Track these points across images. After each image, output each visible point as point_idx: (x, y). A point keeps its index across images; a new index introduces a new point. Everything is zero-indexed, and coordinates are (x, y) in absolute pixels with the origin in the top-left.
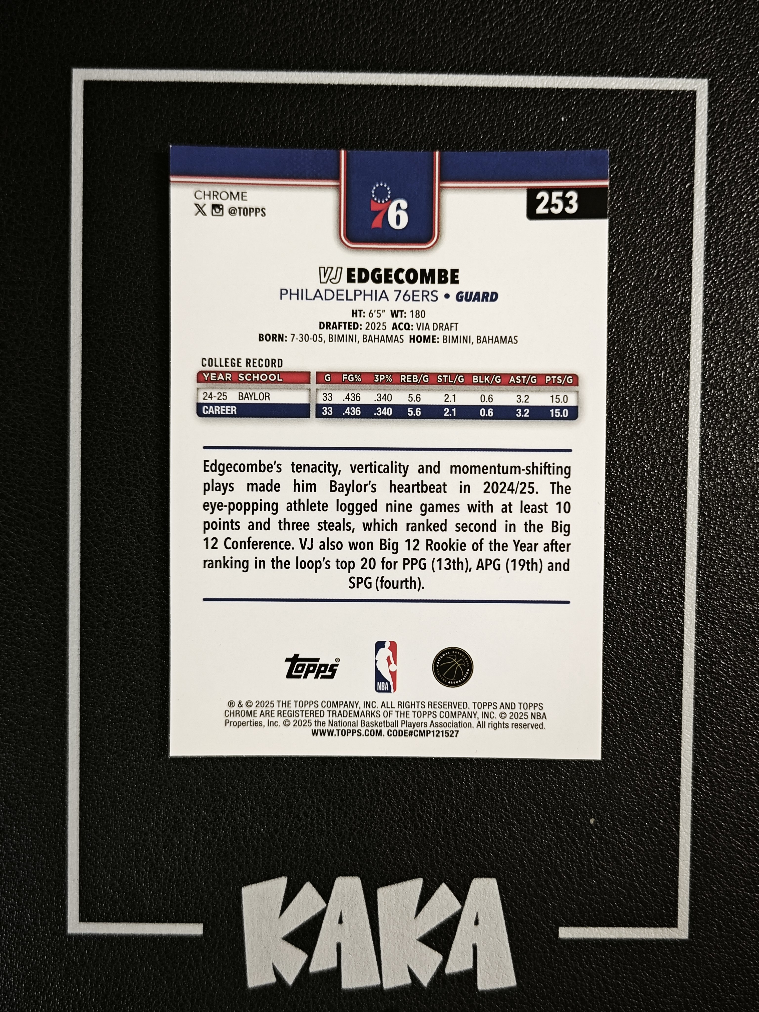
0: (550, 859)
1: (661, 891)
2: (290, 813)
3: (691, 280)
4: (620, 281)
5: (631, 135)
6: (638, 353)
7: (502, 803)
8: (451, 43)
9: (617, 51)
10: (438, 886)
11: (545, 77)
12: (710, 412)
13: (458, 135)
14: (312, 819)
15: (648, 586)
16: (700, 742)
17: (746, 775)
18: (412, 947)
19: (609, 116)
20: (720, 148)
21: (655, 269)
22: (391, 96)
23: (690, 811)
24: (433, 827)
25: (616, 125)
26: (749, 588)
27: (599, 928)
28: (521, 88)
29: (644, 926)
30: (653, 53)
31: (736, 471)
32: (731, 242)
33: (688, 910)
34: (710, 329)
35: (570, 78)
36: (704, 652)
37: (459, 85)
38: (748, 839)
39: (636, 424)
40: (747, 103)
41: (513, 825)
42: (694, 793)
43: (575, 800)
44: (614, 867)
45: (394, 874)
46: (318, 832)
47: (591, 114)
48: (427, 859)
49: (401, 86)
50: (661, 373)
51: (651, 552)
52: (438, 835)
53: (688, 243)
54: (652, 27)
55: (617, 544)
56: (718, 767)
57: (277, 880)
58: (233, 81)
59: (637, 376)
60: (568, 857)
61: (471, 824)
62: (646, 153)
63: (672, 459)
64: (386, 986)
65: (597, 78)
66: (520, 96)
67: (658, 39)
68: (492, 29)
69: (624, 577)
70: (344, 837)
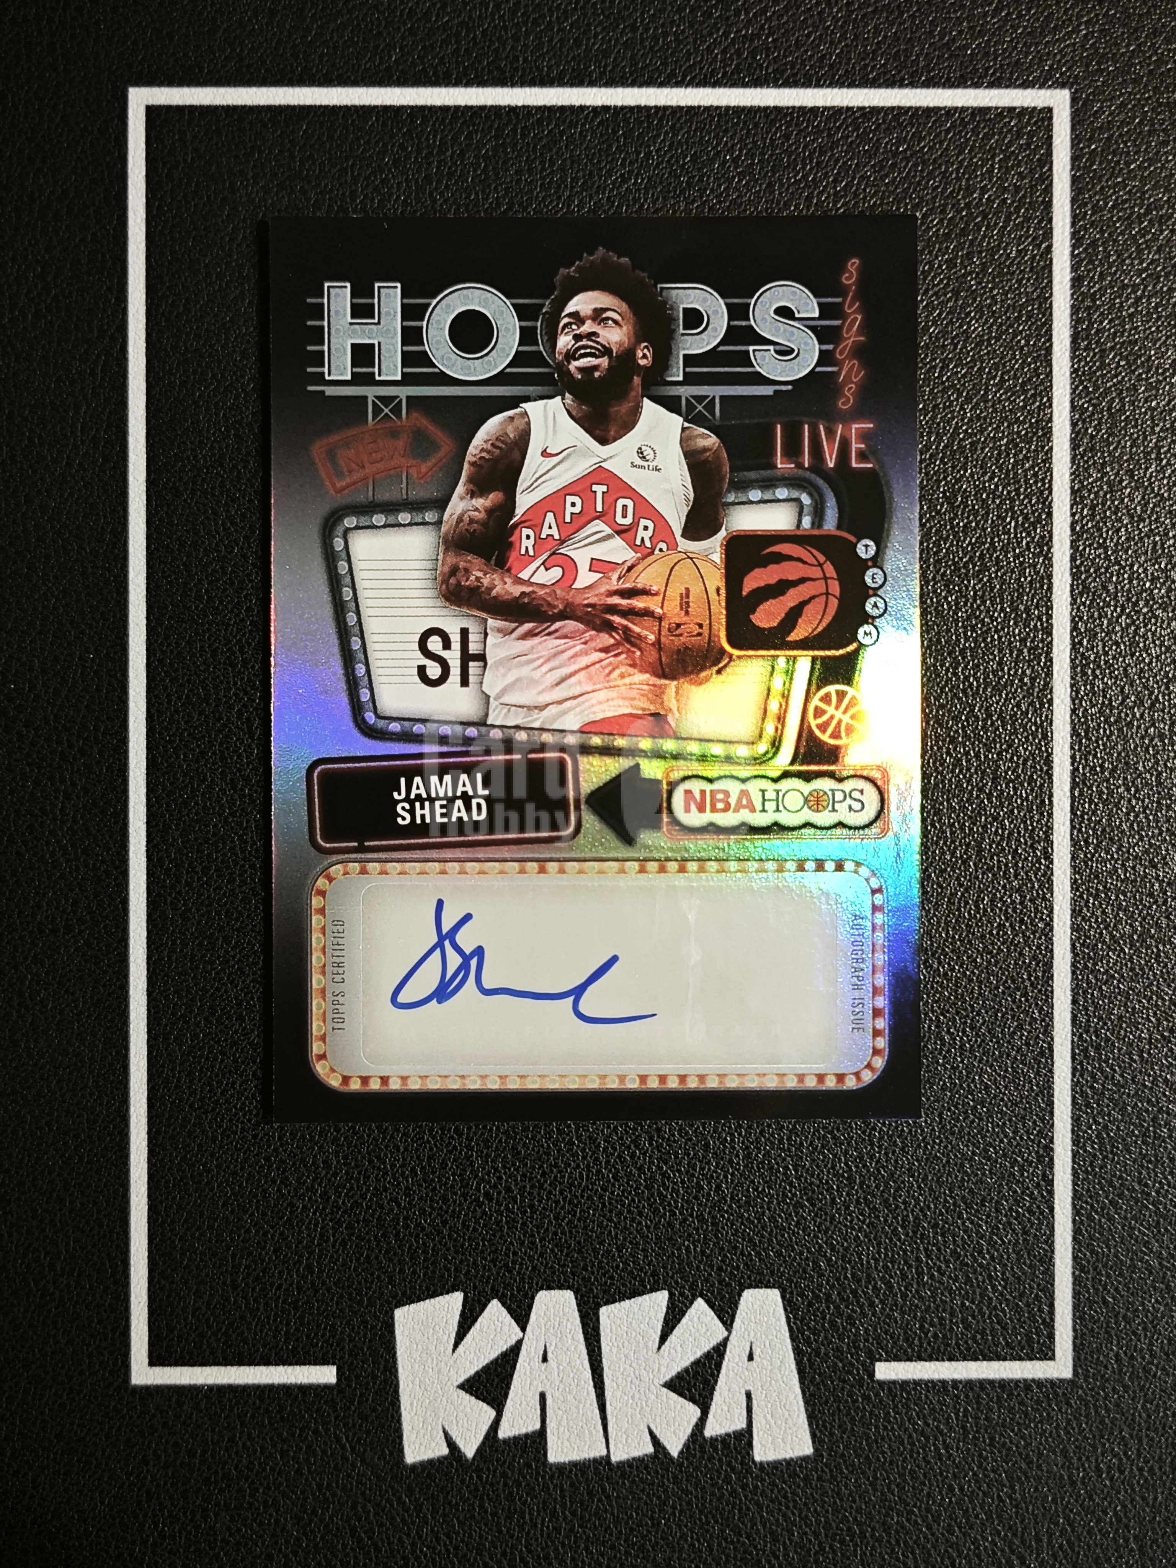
0: (860, 1258)
1: (1028, 1305)
2: (464, 1195)
3: (1051, 386)
4: (944, 391)
5: (957, 174)
6: (975, 495)
7: (785, 1174)
8: (688, 43)
9: (935, 50)
10: (691, 1303)
11: (829, 90)
12: (1084, 581)
13: (702, 177)
14: (499, 1203)
15: (998, 844)
16: (1082, 1075)
17: (1154, 1126)
18: (653, 1397)
19: (924, 147)
20: (1089, 190)
21: (997, 370)
22: (602, 120)
23: (1070, 1182)
24: (681, 1213)
25: (935, 160)
26: (1151, 845)
27: (937, 1363)
28: (794, 108)
29: (1005, 1359)
30: (987, 54)
31: (1125, 670)
32: (1109, 329)
33: (1071, 1334)
34: (1082, 457)
35: (866, 91)
36: (1085, 941)
37: (702, 104)
38: (1158, 1222)
39: (975, 601)
40: (1128, 124)
41: (803, 1206)
42: (1075, 1155)
43: (896, 1168)
44: (955, 1269)
45: (624, 1285)
46: (507, 1222)
47: (899, 143)
48: (673, 1262)
49: (616, 107)
50: (1010, 523)
51: (1002, 791)
52: (690, 1225)
53: (1046, 332)
54: (985, 14)
55: (950, 780)
56: (1109, 1115)
57: (446, 1296)
58: (367, 103)
59: (975, 529)
60: (886, 1255)
61: (739, 1207)
62: (981, 200)
63: (1029, 652)
64: (614, 1459)
65: (907, 91)
66: (792, 119)
67: (994, 33)
68: (749, 22)
69: (962, 828)
70: (547, 1230)
